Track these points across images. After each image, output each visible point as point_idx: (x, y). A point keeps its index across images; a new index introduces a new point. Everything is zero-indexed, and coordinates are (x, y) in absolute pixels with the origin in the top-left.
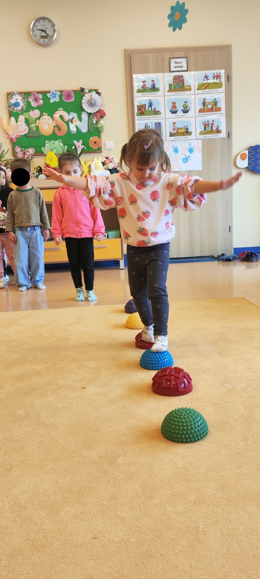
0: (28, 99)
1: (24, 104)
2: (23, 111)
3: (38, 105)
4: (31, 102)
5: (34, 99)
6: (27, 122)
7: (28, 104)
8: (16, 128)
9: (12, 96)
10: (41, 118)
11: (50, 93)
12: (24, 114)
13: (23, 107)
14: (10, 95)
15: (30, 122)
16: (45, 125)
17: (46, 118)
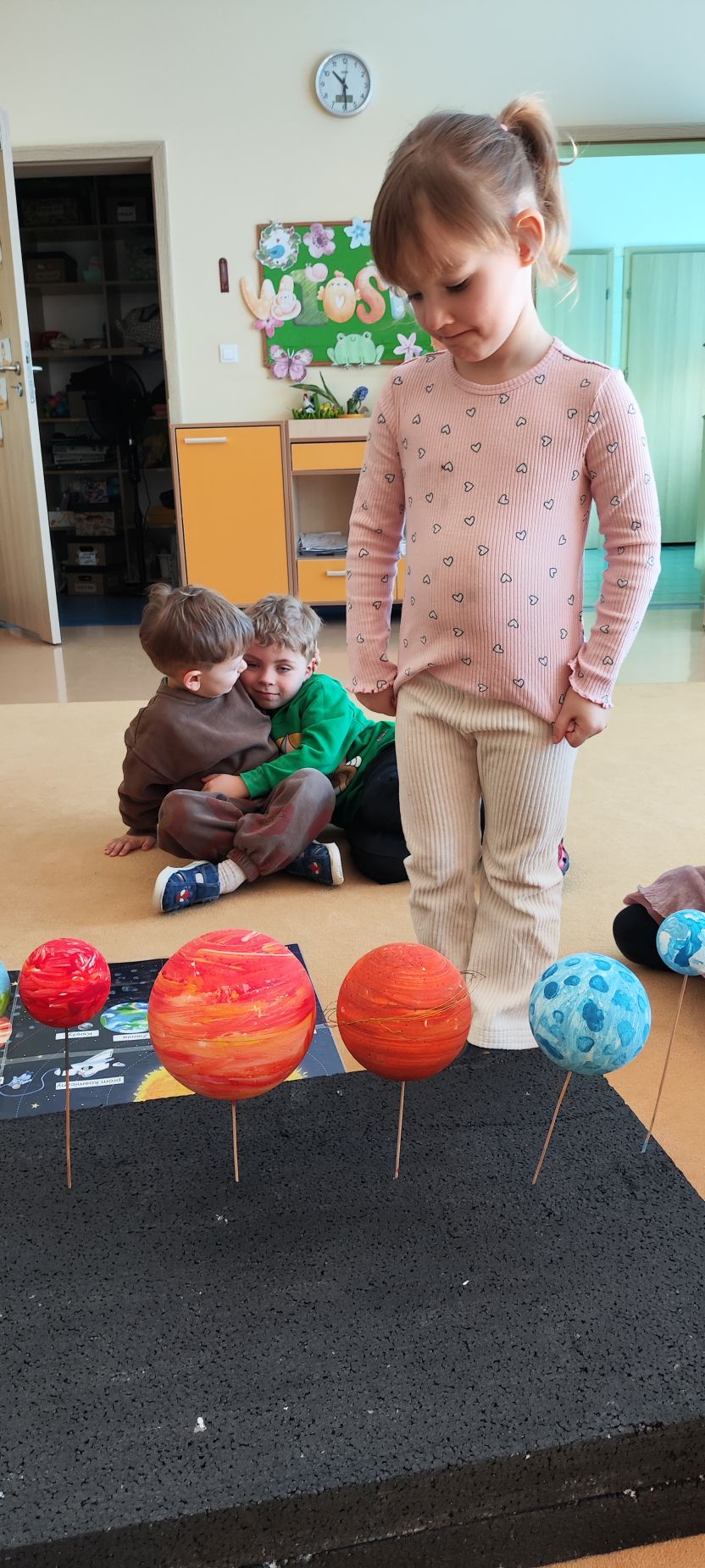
0: (302, 240)
1: (294, 250)
2: (291, 267)
3: (323, 255)
4: (308, 247)
5: (316, 240)
6: (298, 289)
7: (303, 250)
8: (275, 304)
9: (268, 232)
10: (329, 283)
11: (351, 225)
12: (292, 272)
13: (292, 258)
14: (262, 230)
15: (304, 292)
16: (337, 298)
17: (340, 282)
